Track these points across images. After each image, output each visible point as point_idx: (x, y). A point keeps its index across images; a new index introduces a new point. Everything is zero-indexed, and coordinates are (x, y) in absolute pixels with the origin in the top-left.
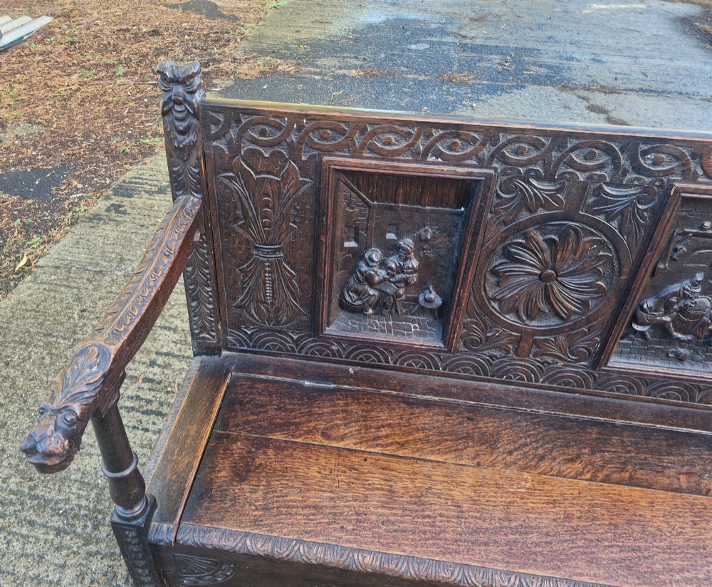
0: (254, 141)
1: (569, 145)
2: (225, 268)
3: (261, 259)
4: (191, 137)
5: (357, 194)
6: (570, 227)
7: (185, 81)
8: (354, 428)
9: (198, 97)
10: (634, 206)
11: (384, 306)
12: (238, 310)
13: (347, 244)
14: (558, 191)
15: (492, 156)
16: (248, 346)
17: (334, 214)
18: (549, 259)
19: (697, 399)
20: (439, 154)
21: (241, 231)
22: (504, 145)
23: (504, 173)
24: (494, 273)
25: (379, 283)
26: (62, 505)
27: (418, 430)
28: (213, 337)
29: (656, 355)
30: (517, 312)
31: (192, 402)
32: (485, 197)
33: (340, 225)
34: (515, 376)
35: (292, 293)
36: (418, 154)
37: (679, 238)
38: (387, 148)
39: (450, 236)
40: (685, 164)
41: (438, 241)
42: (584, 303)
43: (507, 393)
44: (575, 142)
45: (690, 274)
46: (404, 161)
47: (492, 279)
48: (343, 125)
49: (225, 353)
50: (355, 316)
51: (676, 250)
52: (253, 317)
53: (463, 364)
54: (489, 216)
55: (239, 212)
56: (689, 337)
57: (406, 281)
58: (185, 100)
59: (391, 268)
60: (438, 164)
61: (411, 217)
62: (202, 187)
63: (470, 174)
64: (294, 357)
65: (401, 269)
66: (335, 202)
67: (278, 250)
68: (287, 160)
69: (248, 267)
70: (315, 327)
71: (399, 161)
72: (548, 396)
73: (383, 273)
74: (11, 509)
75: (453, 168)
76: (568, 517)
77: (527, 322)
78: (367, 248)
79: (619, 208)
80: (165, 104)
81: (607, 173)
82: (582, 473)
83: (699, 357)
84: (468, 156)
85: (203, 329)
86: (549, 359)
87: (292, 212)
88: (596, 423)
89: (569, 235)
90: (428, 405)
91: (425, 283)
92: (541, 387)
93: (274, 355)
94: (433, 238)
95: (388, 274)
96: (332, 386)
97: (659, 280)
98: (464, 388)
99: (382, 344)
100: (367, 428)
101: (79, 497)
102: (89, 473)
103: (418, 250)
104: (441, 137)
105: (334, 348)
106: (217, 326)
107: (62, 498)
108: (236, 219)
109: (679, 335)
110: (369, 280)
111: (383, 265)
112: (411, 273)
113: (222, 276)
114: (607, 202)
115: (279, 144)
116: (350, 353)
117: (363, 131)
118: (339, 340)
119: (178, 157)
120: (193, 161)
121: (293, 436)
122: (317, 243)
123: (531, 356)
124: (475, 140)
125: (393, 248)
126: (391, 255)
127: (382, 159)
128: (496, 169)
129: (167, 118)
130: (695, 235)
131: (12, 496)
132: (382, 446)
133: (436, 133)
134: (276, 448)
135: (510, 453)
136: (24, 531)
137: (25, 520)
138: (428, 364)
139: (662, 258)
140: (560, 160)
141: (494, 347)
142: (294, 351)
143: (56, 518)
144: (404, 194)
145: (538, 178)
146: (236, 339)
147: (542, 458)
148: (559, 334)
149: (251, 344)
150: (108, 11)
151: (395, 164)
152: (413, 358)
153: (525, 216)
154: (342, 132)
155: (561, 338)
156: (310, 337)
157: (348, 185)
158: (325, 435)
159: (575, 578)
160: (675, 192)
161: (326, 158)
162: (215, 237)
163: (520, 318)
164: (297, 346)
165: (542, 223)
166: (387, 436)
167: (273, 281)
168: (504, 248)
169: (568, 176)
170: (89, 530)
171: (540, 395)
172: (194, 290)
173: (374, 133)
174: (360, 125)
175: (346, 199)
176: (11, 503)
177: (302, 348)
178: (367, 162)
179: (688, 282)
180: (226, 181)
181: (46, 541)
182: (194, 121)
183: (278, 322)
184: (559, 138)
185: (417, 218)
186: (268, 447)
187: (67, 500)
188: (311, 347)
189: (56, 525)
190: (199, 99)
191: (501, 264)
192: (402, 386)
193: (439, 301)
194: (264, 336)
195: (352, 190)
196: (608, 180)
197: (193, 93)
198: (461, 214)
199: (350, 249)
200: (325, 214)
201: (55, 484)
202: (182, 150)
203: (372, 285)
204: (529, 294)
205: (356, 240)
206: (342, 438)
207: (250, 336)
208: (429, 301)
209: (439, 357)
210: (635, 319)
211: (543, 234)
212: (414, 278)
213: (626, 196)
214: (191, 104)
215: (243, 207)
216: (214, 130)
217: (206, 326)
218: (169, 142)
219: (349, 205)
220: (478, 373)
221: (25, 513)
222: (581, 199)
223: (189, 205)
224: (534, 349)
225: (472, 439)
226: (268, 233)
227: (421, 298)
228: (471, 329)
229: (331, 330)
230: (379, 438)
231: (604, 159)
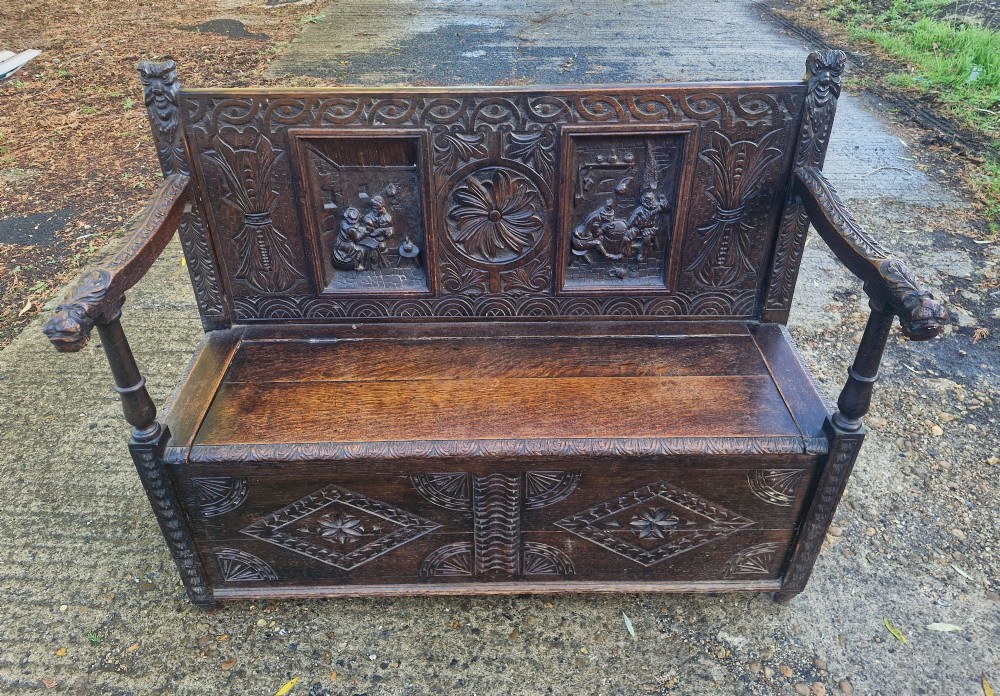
0: (228, 121)
1: (478, 104)
2: (221, 239)
3: (253, 227)
4: (173, 122)
5: (325, 159)
6: (498, 171)
7: (162, 75)
8: (353, 367)
9: (175, 89)
10: (540, 149)
11: (371, 261)
12: (240, 281)
13: (327, 206)
14: (481, 141)
15: (423, 118)
16: (256, 317)
17: (308, 179)
18: (491, 201)
19: (644, 312)
20: (381, 119)
21: (229, 202)
22: (429, 108)
23: (435, 131)
24: (452, 218)
25: (361, 239)
26: (89, 518)
27: (410, 361)
28: (220, 310)
29: (602, 276)
30: (479, 251)
31: (203, 364)
32: (425, 151)
33: (316, 188)
34: (495, 311)
35: (286, 257)
36: (365, 120)
37: (584, 172)
38: (340, 117)
39: (411, 190)
40: (565, 110)
41: (403, 195)
42: (529, 236)
43: (490, 327)
44: (481, 100)
45: (601, 201)
46: (356, 127)
47: (452, 224)
48: (300, 102)
49: (234, 326)
50: (349, 274)
51: (584, 182)
52: (256, 286)
53: (451, 307)
54: (435, 168)
55: (225, 185)
56: (620, 256)
57: (383, 234)
58: (164, 92)
59: (368, 224)
60: (383, 127)
61: (375, 176)
62: (189, 164)
63: (408, 133)
64: (300, 322)
65: (377, 224)
66: (307, 167)
67: (267, 216)
68: (258, 135)
69: (242, 236)
70: (313, 288)
71: (351, 127)
72: (525, 326)
73: (363, 229)
74: (35, 528)
75: (394, 130)
76: (524, 401)
77: (490, 259)
78: (345, 209)
79: (530, 151)
80: (147, 96)
81: (511, 123)
82: (542, 374)
83: (634, 274)
84: (405, 119)
85: (210, 303)
86: (517, 291)
87: (273, 180)
88: (561, 340)
89: (499, 178)
90: (421, 344)
91: (402, 235)
92: (518, 320)
93: (282, 322)
94: (398, 193)
95: (367, 229)
96: (336, 340)
97: (582, 209)
98: (453, 329)
99: (376, 297)
100: (365, 365)
101: (107, 509)
102: (116, 488)
103: (388, 205)
104: (379, 106)
105: (335, 307)
106: (222, 299)
107: (89, 511)
108: (224, 192)
109: (612, 256)
110: (352, 237)
111: (362, 222)
112: (386, 226)
113: (219, 248)
114: (519, 147)
115: (249, 122)
116: (351, 310)
117: (317, 105)
118: (338, 298)
119: (165, 140)
120: (177, 142)
121: (297, 378)
122: (299, 206)
123: (503, 291)
124: (406, 106)
125: (367, 206)
126: (368, 213)
127: (337, 127)
128: (428, 128)
129: (150, 108)
130: (595, 167)
131: (34, 518)
132: (376, 375)
133: (375, 103)
134: (280, 388)
135: (486, 367)
136: (50, 544)
137: (50, 534)
138: (421, 311)
139: (577, 190)
140: (474, 116)
141: (471, 287)
142: (300, 316)
143: (84, 529)
144: (365, 156)
145: (463, 133)
146: (242, 311)
147: (512, 367)
148: (518, 267)
149: (258, 314)
150: (110, 39)
151: (348, 130)
152: (406, 307)
153: (461, 165)
154: (300, 107)
155: (521, 270)
156: (311, 299)
157: (316, 153)
158: (326, 375)
159: (521, 437)
160: (564, 133)
161: (290, 130)
162: (208, 210)
163: (483, 256)
164: (301, 309)
165: (476, 169)
166: (382, 369)
167: (267, 247)
168: (454, 194)
169: (483, 128)
170: (119, 534)
171: (518, 326)
172: (195, 264)
173: (326, 106)
174: (314, 100)
175: (317, 165)
176: (34, 522)
177: (306, 312)
178: (325, 130)
179: (603, 208)
180: (209, 158)
181: (74, 549)
182: (175, 108)
183: (279, 288)
184: (469, 98)
185: (381, 177)
186: (273, 388)
187: (94, 513)
188: (314, 310)
189: (83, 534)
190: (176, 90)
191: (455, 209)
192: (400, 333)
193: (416, 251)
194: (269, 305)
195: (320, 156)
196: (514, 129)
197: (170, 84)
198: (414, 170)
199: (331, 211)
200: (300, 179)
201: (79, 502)
202: (166, 134)
203: (356, 242)
204: (485, 233)
205: (335, 202)
206: (342, 375)
207: (255, 306)
208: (408, 251)
209: (428, 302)
210: (573, 246)
211: (481, 180)
212: (391, 231)
213: (531, 141)
214: (169, 94)
215: (228, 179)
216: (192, 114)
217: (211, 300)
218: (155, 127)
219: (321, 170)
220: (464, 314)
221: (49, 530)
222: (499, 147)
223: (178, 181)
224: (504, 285)
225: (456, 362)
226: (254, 202)
227: (401, 250)
228: (446, 271)
229: (329, 289)
230: (375, 370)
231: (506, 112)
